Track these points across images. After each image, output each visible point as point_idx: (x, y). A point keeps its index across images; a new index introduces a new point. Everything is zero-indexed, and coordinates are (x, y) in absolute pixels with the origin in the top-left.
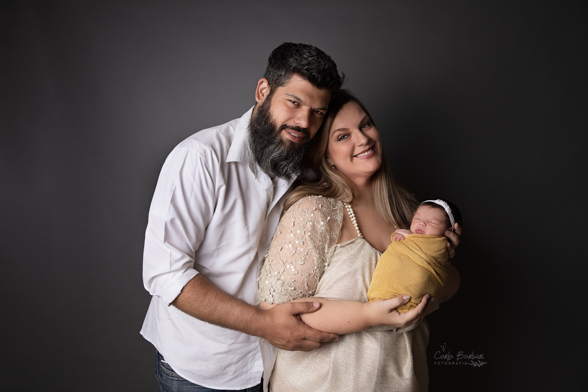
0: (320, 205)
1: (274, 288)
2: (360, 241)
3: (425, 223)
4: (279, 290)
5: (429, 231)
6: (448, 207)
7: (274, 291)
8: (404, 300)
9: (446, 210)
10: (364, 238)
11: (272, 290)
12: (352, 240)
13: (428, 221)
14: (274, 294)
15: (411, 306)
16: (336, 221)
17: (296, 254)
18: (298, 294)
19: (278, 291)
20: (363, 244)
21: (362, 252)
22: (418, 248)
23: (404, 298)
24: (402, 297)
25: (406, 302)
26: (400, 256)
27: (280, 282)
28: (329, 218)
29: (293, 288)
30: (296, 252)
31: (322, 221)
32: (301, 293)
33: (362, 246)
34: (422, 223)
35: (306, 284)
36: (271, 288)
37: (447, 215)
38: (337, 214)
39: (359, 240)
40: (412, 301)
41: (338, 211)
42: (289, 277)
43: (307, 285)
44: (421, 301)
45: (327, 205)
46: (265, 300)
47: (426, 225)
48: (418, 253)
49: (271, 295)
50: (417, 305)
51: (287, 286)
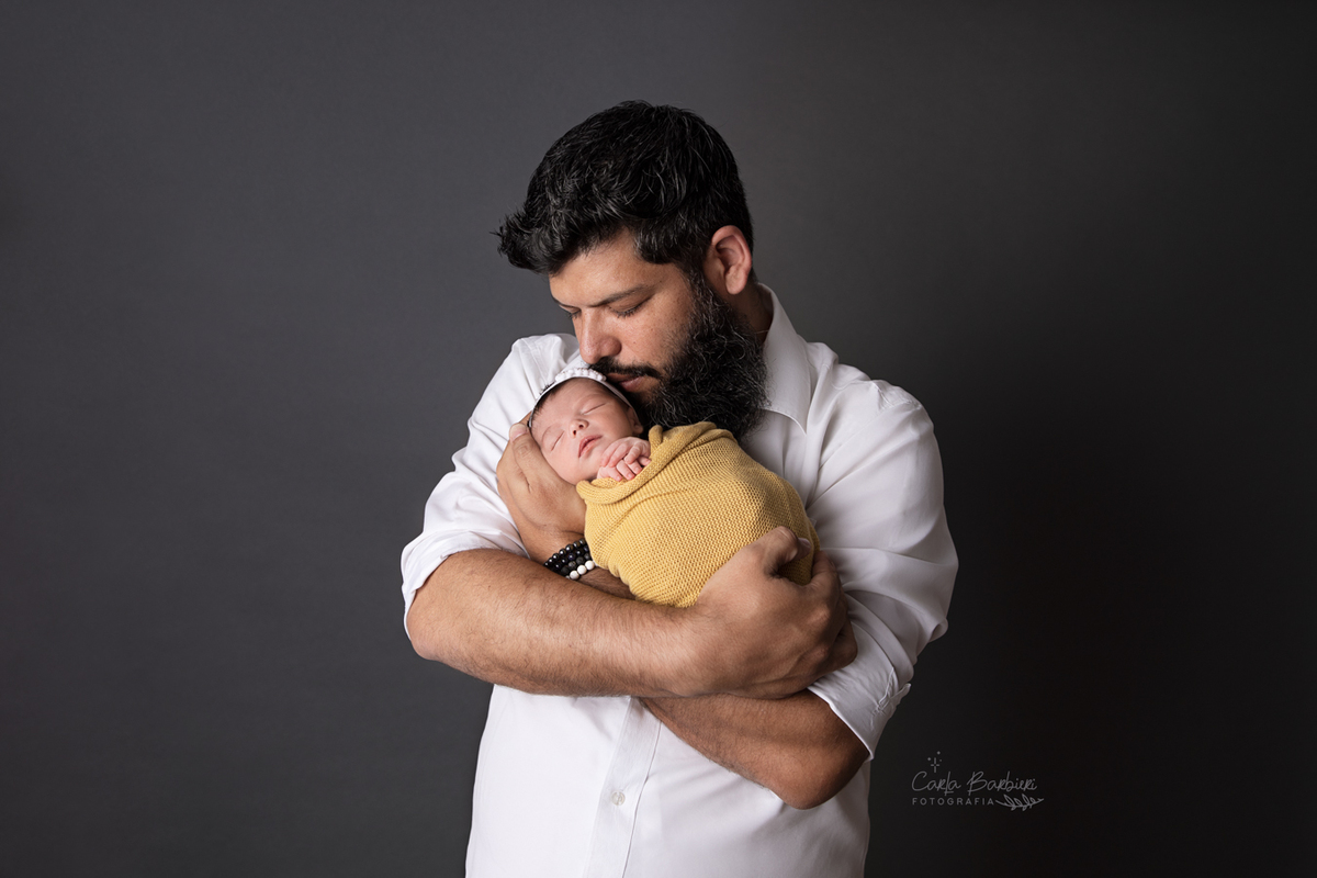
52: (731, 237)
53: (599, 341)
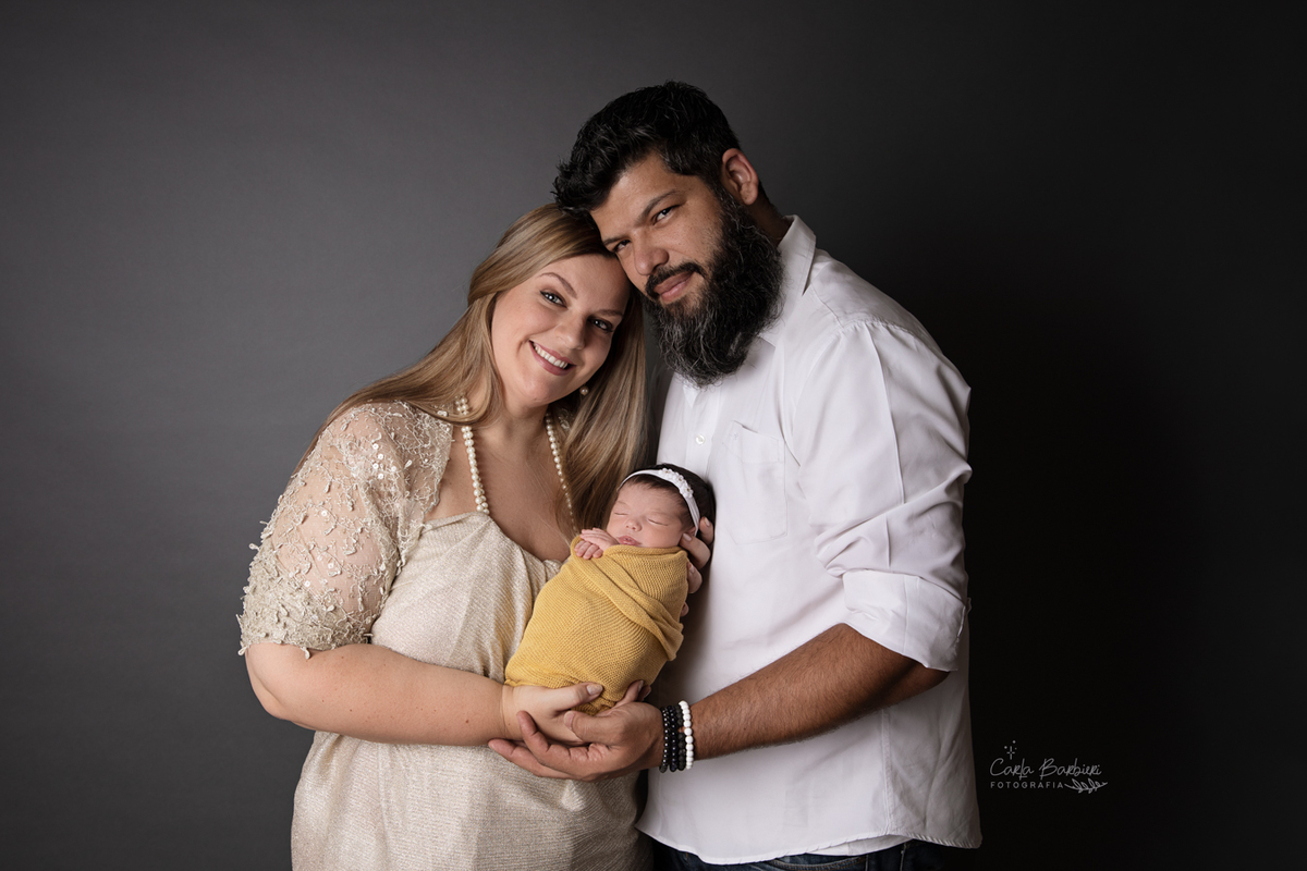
0: (393, 434)
1: (288, 607)
2: (478, 520)
3: (638, 524)
4: (300, 612)
5: (649, 538)
6: (686, 484)
7: (288, 615)
8: (589, 694)
9: (681, 492)
10: (491, 515)
11: (284, 612)
12: (458, 518)
13: (644, 518)
14: (288, 621)
15: (603, 706)
16: (428, 470)
17: (338, 532)
18: (343, 622)
19: (298, 617)
20: (485, 529)
21: (481, 545)
22: (632, 583)
23: (590, 689)
24: (586, 686)
25: (591, 698)
26: (590, 597)
27: (301, 596)
28: (409, 463)
29: (331, 608)
30: (336, 526)
31: (394, 464)
32: (348, 620)
33: (481, 535)
34: (631, 524)
35: (360, 599)
36: (282, 609)
37: (684, 503)
38: (433, 456)
39: (476, 519)
40: (607, 696)
41: (438, 450)
42: (323, 582)
43: (363, 602)
44: (624, 697)
45: (410, 436)
46: (267, 635)
47: (641, 529)
48: (632, 594)
49: (282, 624)
50: (616, 703)
51: (319, 605)
52: (734, 158)
53: (650, 253)
